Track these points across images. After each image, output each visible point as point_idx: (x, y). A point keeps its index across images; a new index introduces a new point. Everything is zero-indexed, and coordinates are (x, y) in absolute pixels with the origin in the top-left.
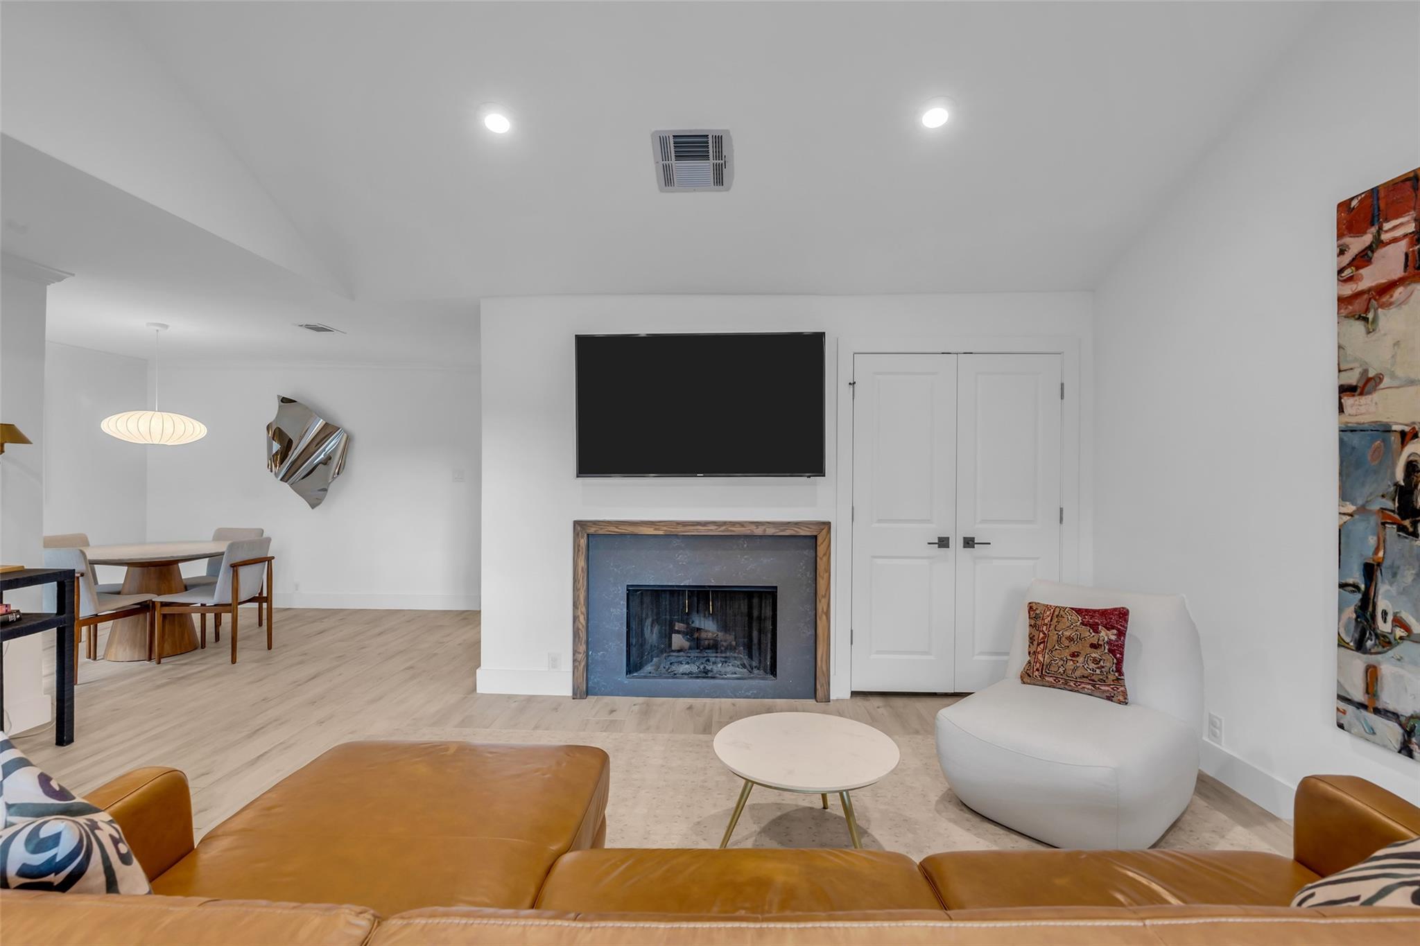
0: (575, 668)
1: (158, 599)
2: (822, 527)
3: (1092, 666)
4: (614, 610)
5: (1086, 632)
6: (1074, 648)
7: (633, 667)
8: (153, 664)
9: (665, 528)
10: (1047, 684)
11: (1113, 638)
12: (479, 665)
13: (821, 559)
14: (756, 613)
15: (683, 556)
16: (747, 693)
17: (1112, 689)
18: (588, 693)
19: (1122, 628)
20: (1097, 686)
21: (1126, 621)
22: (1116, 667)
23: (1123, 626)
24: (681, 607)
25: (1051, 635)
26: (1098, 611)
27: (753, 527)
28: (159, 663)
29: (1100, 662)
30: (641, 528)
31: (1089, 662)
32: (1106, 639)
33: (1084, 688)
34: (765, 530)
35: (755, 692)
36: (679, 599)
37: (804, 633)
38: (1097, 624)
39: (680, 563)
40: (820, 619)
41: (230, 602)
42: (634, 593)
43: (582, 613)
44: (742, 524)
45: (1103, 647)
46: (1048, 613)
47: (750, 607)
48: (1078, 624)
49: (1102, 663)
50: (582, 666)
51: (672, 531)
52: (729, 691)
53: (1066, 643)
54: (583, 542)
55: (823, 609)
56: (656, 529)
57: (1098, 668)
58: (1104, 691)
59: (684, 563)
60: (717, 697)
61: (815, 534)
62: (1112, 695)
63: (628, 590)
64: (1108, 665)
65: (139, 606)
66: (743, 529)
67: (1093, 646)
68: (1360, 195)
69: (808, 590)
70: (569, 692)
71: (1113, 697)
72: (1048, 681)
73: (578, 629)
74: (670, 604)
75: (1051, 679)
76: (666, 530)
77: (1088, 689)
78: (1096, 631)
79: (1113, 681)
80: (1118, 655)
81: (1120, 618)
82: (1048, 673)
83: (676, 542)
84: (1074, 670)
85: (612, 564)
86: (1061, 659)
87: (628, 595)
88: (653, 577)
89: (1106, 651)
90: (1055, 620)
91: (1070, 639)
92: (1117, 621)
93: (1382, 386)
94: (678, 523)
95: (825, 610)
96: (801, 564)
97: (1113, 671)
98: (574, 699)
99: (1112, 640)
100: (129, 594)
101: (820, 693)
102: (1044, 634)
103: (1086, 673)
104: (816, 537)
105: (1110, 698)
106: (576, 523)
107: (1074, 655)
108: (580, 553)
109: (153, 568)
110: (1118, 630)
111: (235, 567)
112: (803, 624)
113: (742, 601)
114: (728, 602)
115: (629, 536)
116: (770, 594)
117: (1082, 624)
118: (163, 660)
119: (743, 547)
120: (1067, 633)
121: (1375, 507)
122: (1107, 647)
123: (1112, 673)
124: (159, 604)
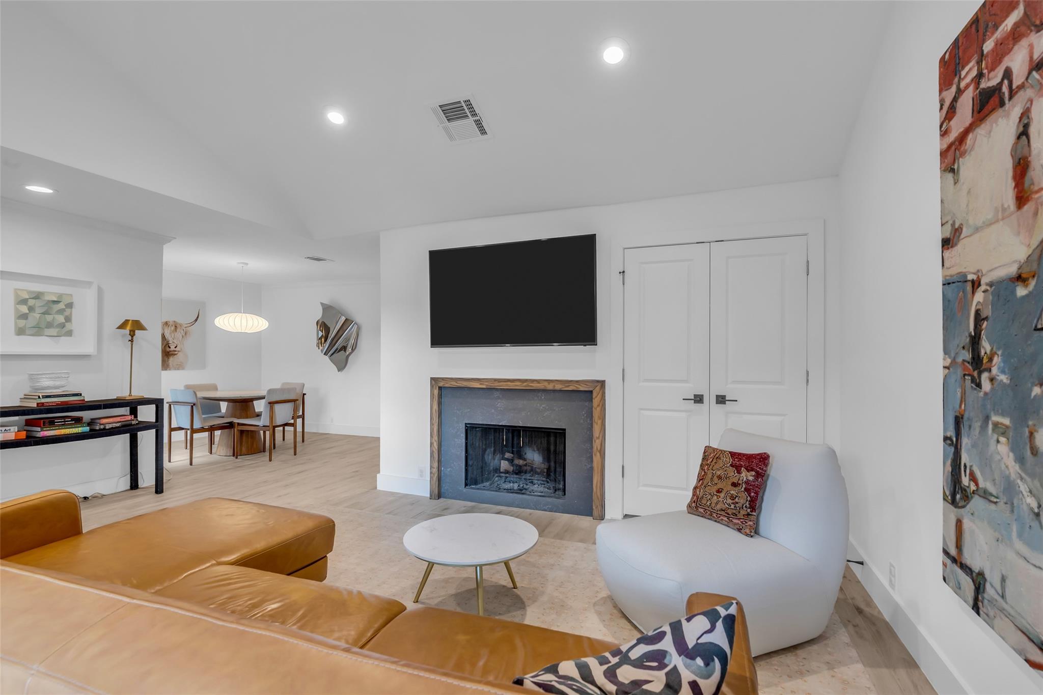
0: (431, 478)
1: (236, 421)
2: (596, 384)
3: (729, 501)
4: (457, 440)
5: (732, 472)
6: (720, 486)
7: (470, 481)
8: (234, 458)
9: (487, 383)
10: (700, 514)
11: (751, 478)
12: (379, 472)
13: (596, 409)
14: (552, 448)
15: (501, 404)
16: (544, 507)
17: (741, 522)
18: (439, 496)
19: (760, 471)
20: (731, 519)
21: (766, 465)
22: (749, 504)
23: (762, 469)
24: (501, 441)
25: (708, 473)
26: (744, 455)
27: (546, 384)
28: (237, 458)
29: (735, 498)
30: (471, 383)
31: (728, 497)
32: (745, 479)
33: (722, 519)
34: (554, 386)
35: (550, 507)
36: (499, 434)
37: (585, 465)
38: (741, 466)
39: (499, 409)
40: (595, 455)
41: (268, 425)
42: (470, 429)
43: (435, 441)
44: (538, 381)
45: (741, 486)
46: (712, 455)
47: (549, 443)
48: (728, 465)
49: (737, 500)
50: (435, 477)
51: (491, 386)
52: (532, 504)
53: (716, 480)
54: (436, 392)
55: (597, 447)
56: (481, 384)
57: (732, 503)
58: (736, 524)
59: (501, 409)
60: (523, 508)
61: (591, 389)
62: (741, 528)
63: (466, 426)
64: (742, 501)
65: (228, 425)
66: (538, 385)
67: (734, 485)
68: (950, 47)
69: (588, 432)
70: (427, 494)
71: (741, 529)
72: (700, 512)
73: (433, 451)
74: (494, 439)
75: (702, 510)
76: (487, 385)
77: (725, 521)
78: (739, 472)
79: (744, 515)
80: (752, 494)
81: (760, 461)
82: (700, 505)
83: (497, 394)
84: (717, 503)
85: (456, 408)
86: (710, 494)
87: (466, 431)
88: (481, 418)
89: (743, 489)
90: (715, 461)
91: (719, 477)
92: (757, 464)
93: (962, 236)
94: (495, 380)
95: (599, 449)
96: (583, 413)
97: (746, 507)
98: (430, 499)
99: (750, 480)
100: (227, 417)
101: (595, 513)
102: (705, 472)
103: (724, 507)
104: (591, 392)
105: (739, 530)
106: (432, 379)
107: (719, 491)
108: (434, 399)
109: (238, 404)
110: (757, 472)
111: (272, 404)
112: (585, 459)
113: (543, 439)
114: (534, 439)
115: (466, 389)
116: (560, 434)
117: (732, 465)
118: (238, 457)
119: (541, 398)
120: (719, 473)
121: (960, 360)
122: (744, 486)
123: (745, 509)
124: (236, 424)
